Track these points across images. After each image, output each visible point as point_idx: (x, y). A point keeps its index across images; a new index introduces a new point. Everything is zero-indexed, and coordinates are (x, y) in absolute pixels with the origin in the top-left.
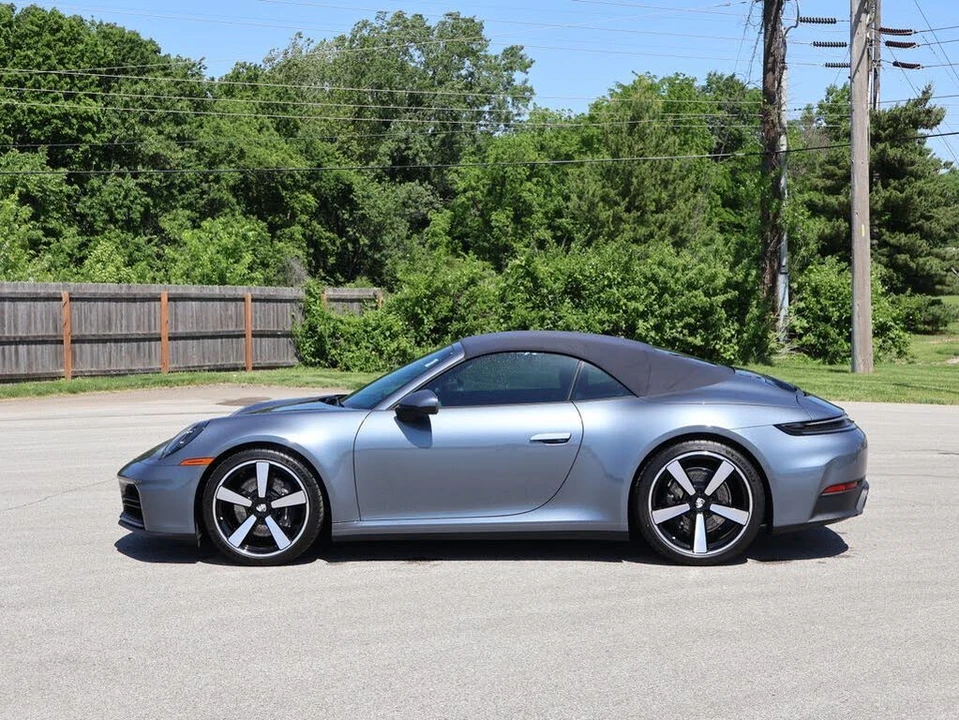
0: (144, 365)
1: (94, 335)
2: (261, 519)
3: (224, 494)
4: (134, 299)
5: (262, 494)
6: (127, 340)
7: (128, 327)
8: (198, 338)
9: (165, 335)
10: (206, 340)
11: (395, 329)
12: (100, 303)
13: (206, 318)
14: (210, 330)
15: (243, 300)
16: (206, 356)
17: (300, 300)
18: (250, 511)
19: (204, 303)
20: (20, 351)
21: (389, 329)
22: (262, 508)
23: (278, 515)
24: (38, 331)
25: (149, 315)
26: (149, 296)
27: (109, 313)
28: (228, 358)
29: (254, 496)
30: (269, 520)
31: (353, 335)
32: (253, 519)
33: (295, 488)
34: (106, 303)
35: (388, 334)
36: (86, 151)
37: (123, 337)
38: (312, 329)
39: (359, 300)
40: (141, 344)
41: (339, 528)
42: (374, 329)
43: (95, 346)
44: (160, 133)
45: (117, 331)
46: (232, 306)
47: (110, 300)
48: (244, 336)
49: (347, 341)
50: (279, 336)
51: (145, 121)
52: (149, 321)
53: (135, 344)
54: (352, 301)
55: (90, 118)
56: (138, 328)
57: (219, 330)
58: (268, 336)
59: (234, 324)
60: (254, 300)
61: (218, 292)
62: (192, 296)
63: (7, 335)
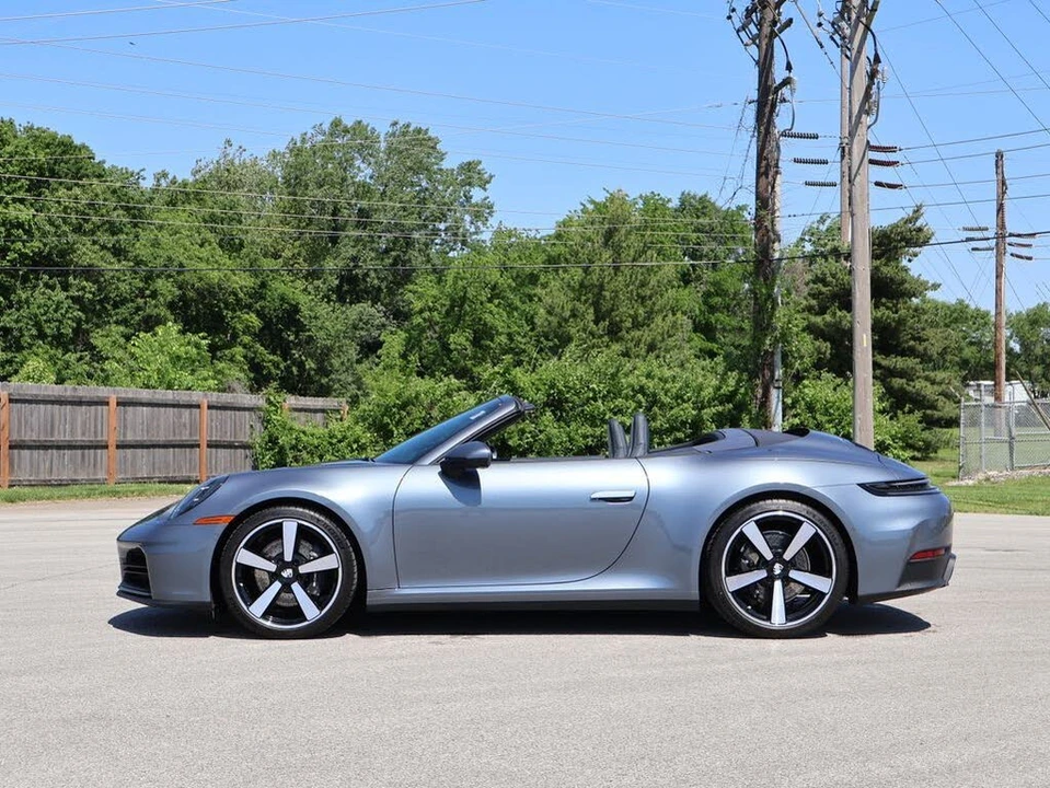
0: (88, 474)
1: (34, 441)
2: (286, 587)
3: (245, 557)
4: (79, 403)
5: (288, 557)
6: (71, 447)
7: (73, 432)
8: (148, 447)
9: (112, 443)
10: (157, 450)
11: (363, 441)
12: (42, 406)
13: (158, 426)
14: (162, 438)
15: (198, 406)
16: (157, 466)
17: (260, 409)
18: (274, 576)
19: (156, 409)
21: (356, 441)
22: (287, 573)
23: (305, 580)
25: (96, 420)
26: (96, 399)
27: (52, 416)
28: (180, 469)
29: (279, 560)
30: (296, 587)
31: (316, 447)
32: (277, 585)
33: (325, 551)
34: (49, 406)
35: (355, 446)
36: (15, 259)
37: (65, 444)
38: (273, 440)
39: (323, 411)
40: (86, 451)
41: (374, 597)
42: (340, 441)
43: (35, 452)
44: (94, 243)
45: (60, 436)
46: (186, 412)
47: (53, 402)
48: (198, 446)
49: (311, 454)
50: (236, 447)
51: (78, 229)
52: (96, 426)
53: (79, 452)
54: (316, 411)
55: (20, 225)
56: (83, 434)
57: (171, 438)
58: (224, 447)
59: (188, 432)
60: (209, 407)
61: (171, 397)
62: (144, 401)
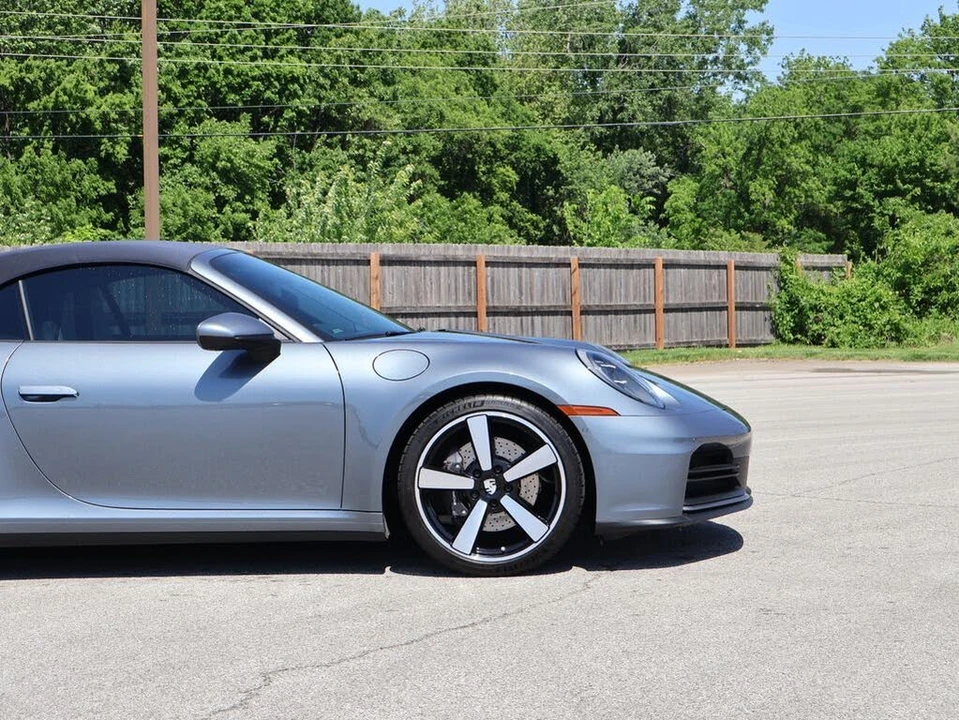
0: (640, 340)
1: (597, 306)
4: (631, 266)
6: (626, 311)
7: (626, 296)
8: (686, 310)
9: (660, 307)
10: (693, 313)
11: (885, 300)
12: (602, 270)
13: (694, 289)
14: (697, 301)
15: (725, 267)
16: (694, 330)
17: (776, 268)
19: (691, 270)
20: (536, 322)
21: (878, 300)
24: (553, 300)
25: (644, 283)
26: (644, 262)
27: (611, 283)
28: (712, 335)
31: (836, 307)
34: (608, 270)
35: (877, 305)
37: (622, 308)
38: (793, 302)
39: (829, 269)
40: (638, 316)
42: (859, 301)
43: (598, 317)
44: (372, 94)
45: (619, 301)
46: (715, 273)
47: (611, 266)
48: (726, 308)
49: (831, 314)
50: (757, 309)
52: (644, 289)
53: (632, 316)
54: (822, 269)
56: (635, 299)
57: (704, 301)
58: (747, 309)
59: (717, 295)
60: (737, 268)
61: (703, 258)
62: (682, 262)
63: (524, 304)
